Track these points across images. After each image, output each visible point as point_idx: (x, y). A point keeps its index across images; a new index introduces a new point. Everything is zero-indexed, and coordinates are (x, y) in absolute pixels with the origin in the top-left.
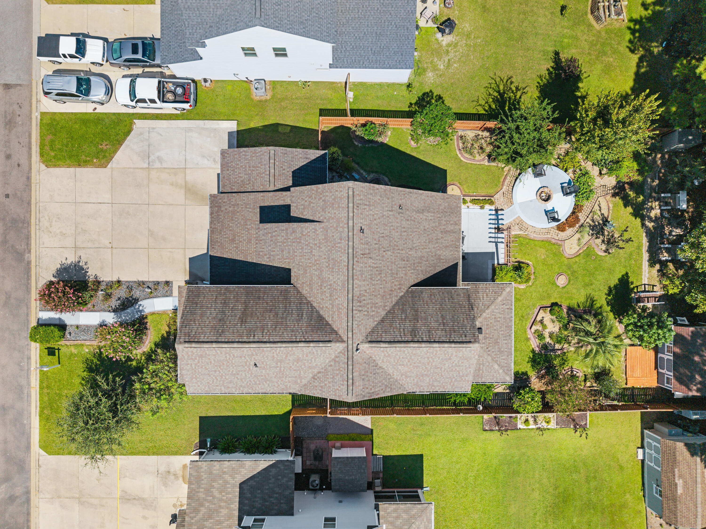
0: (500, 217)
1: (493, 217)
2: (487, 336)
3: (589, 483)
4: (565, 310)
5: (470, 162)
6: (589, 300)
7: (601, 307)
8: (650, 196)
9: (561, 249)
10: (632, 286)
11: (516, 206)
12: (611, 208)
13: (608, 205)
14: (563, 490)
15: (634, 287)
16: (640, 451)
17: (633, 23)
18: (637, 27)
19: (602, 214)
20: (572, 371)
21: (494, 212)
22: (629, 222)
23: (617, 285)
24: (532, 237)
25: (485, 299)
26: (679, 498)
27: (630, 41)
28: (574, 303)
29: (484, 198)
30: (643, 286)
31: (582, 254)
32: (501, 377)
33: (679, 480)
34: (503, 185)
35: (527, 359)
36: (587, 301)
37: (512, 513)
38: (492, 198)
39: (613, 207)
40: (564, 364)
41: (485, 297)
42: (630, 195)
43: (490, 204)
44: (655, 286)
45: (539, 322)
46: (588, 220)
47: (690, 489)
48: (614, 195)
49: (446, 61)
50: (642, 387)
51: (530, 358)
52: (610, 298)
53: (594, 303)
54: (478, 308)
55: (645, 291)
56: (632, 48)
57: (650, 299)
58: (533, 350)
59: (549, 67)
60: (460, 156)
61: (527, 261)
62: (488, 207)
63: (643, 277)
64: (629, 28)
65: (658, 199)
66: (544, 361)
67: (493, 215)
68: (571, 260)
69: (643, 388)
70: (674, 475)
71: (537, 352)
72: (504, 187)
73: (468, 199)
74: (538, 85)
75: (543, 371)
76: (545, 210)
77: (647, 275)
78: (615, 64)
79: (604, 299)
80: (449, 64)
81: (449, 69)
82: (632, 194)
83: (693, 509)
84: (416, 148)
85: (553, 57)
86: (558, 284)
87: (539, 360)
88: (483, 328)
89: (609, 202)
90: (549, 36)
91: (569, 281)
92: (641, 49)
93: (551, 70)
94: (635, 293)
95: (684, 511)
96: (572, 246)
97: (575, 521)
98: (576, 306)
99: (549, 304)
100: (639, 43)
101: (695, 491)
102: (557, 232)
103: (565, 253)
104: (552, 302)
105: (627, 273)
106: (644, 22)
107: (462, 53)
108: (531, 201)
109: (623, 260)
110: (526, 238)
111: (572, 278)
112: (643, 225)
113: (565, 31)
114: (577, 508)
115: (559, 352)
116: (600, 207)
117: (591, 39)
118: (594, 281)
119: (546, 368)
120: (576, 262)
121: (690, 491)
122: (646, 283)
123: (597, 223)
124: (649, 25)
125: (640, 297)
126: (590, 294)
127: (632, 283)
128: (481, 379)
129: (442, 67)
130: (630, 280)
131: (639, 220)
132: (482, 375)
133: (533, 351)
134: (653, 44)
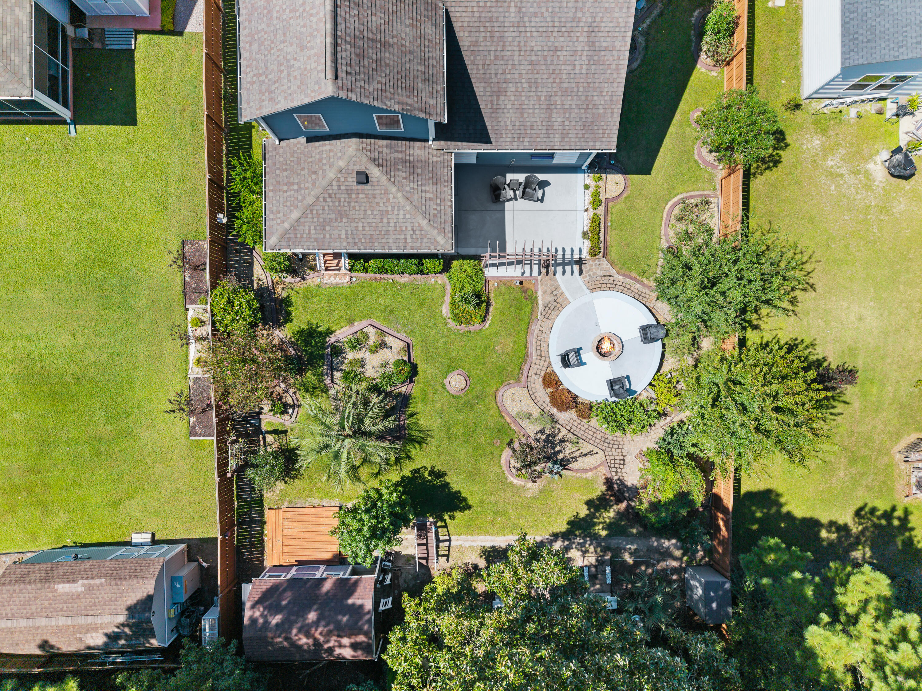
0: (568, 268)
1: (568, 256)
2: (354, 196)
3: (87, 442)
4: (403, 390)
5: (664, 218)
6: (421, 435)
7: (409, 457)
8: (605, 550)
9: (512, 382)
10: (446, 517)
11: (587, 296)
12: (584, 475)
13: (591, 470)
14: (74, 391)
15: (445, 521)
16: (147, 538)
17: (902, 516)
18: (896, 523)
19: (575, 459)
20: (293, 406)
21: (576, 256)
22: (561, 510)
23: (449, 488)
24: (533, 328)
25: (423, 194)
26: (49, 587)
27: (873, 510)
28: (416, 406)
29: (602, 239)
30: (447, 538)
31: (502, 420)
32: (275, 227)
33: (83, 585)
34: (625, 275)
35: (314, 321)
36: (420, 431)
37: (30, 294)
38: (601, 254)
39: (587, 480)
40: (307, 391)
41: (427, 195)
42: (609, 512)
43: (592, 248)
44: (448, 560)
45: (382, 340)
46: (564, 432)
47: (65, 606)
48: (609, 482)
49: (840, 171)
50: (266, 539)
51: (318, 327)
52: (426, 474)
53: (417, 446)
54: (406, 178)
55: (438, 540)
56: (863, 513)
57: (425, 548)
58: (332, 332)
59: (830, 360)
60: (675, 199)
61: (490, 318)
62: (586, 245)
63: (463, 537)
64: (894, 509)
65: (600, 563)
66: (311, 353)
67: (572, 255)
68: (492, 398)
69: (263, 540)
70: (93, 578)
71: (328, 339)
72: (621, 277)
73: (601, 210)
74: (799, 340)
75: (293, 352)
76: (581, 349)
77: (467, 544)
78: (834, 479)
79: (424, 464)
80: (834, 176)
81: (827, 176)
82: (610, 515)
83: (25, 611)
84: (688, 120)
85: (846, 366)
86: (450, 376)
87: (313, 343)
88: (368, 187)
89: (594, 472)
90: (882, 358)
91: (455, 397)
92: (860, 528)
93: (825, 364)
94: (435, 523)
95: (22, 596)
96: (517, 400)
97: (16, 416)
98: (411, 410)
99: (414, 360)
100: (869, 524)
101: (60, 613)
102: (542, 374)
103: (506, 388)
104: (419, 366)
105: (469, 507)
106: (903, 535)
107: (854, 200)
108: (597, 324)
109: (493, 498)
110: (531, 317)
111: (462, 401)
112: (556, 536)
113: (890, 388)
114: (40, 420)
115: (328, 381)
116: (585, 455)
117: (876, 437)
118: (455, 444)
119: (300, 358)
120: (489, 409)
121: (61, 606)
122: (453, 543)
123: (557, 449)
124: (900, 544)
125: (427, 530)
126: (432, 437)
127: (452, 517)
128: (272, 191)
129: (830, 163)
130: (458, 514)
131: (563, 527)
132: (280, 190)
133: (329, 332)
134: (867, 549)
